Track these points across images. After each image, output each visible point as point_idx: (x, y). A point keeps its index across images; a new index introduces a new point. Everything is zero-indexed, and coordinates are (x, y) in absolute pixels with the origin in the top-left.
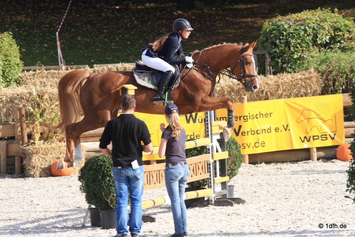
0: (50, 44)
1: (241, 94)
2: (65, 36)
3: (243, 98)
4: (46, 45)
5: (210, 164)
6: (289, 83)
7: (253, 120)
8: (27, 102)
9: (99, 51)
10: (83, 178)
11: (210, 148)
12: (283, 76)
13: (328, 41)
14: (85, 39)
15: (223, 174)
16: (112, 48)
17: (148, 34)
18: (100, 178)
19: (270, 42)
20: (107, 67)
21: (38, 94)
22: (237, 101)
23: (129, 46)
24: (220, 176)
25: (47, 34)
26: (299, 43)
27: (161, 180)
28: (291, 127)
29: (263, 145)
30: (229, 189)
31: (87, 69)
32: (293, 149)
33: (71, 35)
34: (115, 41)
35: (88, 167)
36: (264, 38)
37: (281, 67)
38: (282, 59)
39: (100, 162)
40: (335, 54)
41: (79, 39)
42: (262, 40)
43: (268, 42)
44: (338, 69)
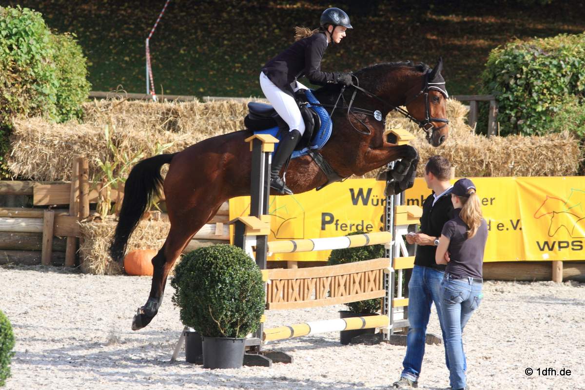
0: (135, 57)
2: (160, 45)
4: (127, 58)
5: (387, 275)
6: (526, 152)
8: (93, 150)
9: (214, 74)
10: (178, 282)
11: (391, 248)
12: (517, 139)
14: (192, 52)
16: (235, 72)
18: (207, 283)
19: (499, 82)
20: (228, 102)
21: (112, 138)
24: (403, 295)
25: (130, 41)
26: (546, 88)
27: (306, 295)
28: (523, 224)
31: (196, 104)
32: (524, 260)
33: (169, 46)
34: (242, 60)
35: (188, 264)
36: (490, 74)
37: (514, 125)
38: (517, 112)
39: (208, 258)
41: (182, 52)
42: (487, 77)
43: (496, 81)
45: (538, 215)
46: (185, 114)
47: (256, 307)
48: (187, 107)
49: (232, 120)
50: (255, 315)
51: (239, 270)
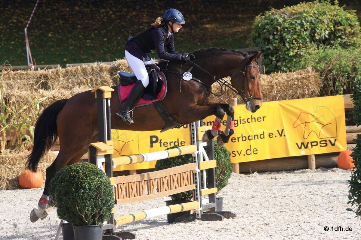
0: (18, 41)
1: (230, 96)
2: (35, 32)
3: (233, 101)
4: (13, 43)
5: (196, 174)
6: (284, 83)
7: (244, 124)
9: (72, 49)
10: (54, 190)
11: (196, 156)
12: (277, 75)
13: (327, 36)
14: (56, 35)
15: (210, 186)
16: (87, 46)
17: (127, 29)
18: (73, 190)
19: (262, 38)
20: (81, 67)
21: (4, 97)
23: (106, 43)
24: (207, 187)
25: (14, 31)
26: (295, 39)
27: (141, 192)
28: (286, 132)
29: (255, 152)
30: (217, 202)
31: (59, 69)
32: (288, 156)
33: (41, 32)
34: (91, 38)
35: (60, 178)
36: (256, 33)
37: (275, 66)
38: (276, 57)
39: (73, 173)
40: (336, 51)
41: (50, 35)
42: (254, 35)
43: (260, 38)
44: (338, 68)
45: (295, 125)
46: (53, 77)
47: (108, 203)
48: (54, 72)
49: (85, 79)
50: (107, 209)
51: (95, 179)
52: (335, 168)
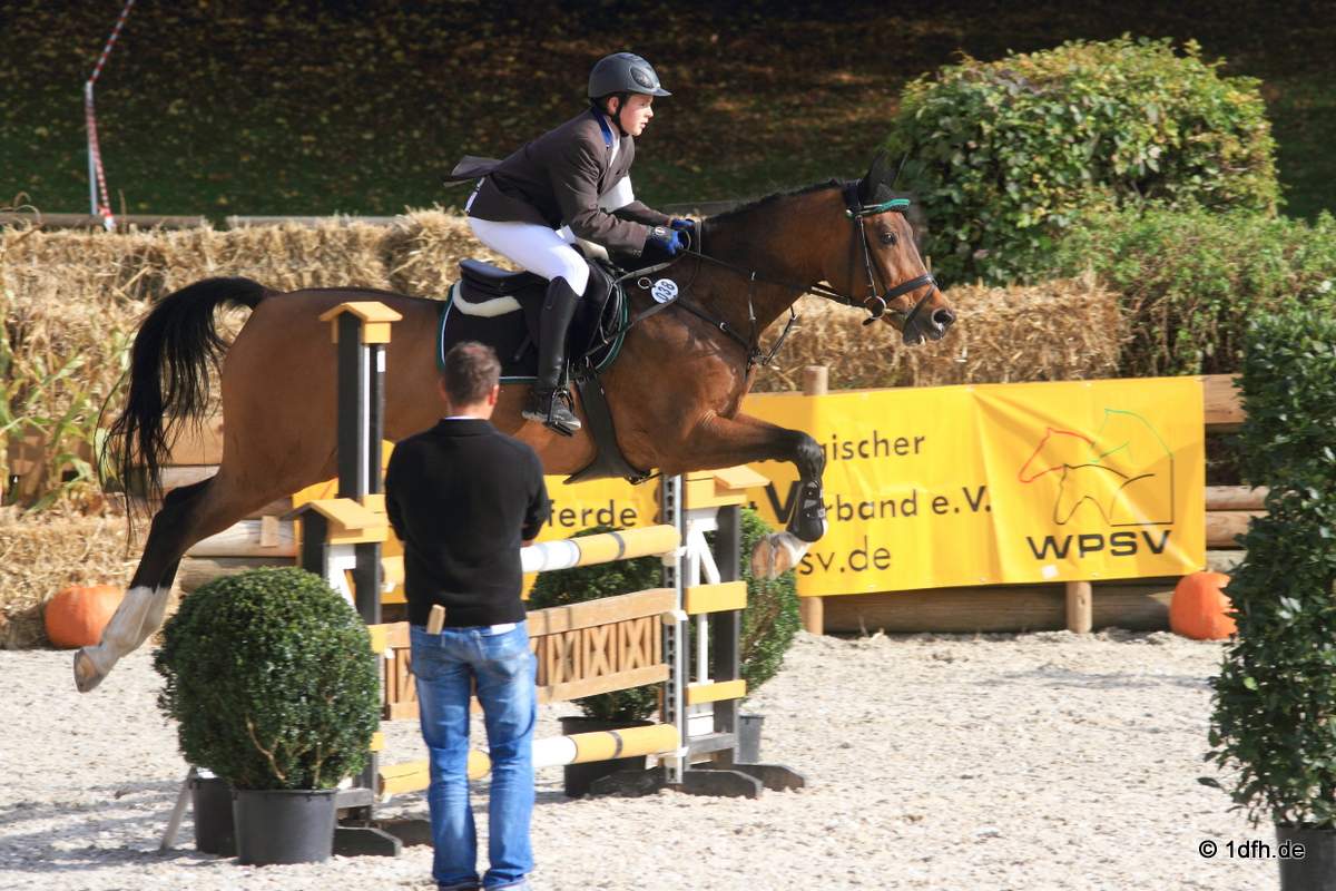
0: (60, 127)
1: (805, 359)
2: (120, 97)
3: (813, 376)
4: (42, 131)
5: (672, 629)
6: (996, 324)
7: (847, 461)
9: (251, 162)
10: (172, 659)
11: (677, 565)
12: (972, 294)
13: (1154, 167)
15: (721, 669)
16: (301, 154)
17: (446, 105)
18: (240, 662)
19: (926, 159)
20: (281, 229)
21: (6, 323)
22: (788, 386)
23: (370, 150)
24: (710, 676)
25: (48, 88)
26: (1040, 170)
28: (994, 497)
29: (882, 563)
30: (742, 731)
31: (206, 234)
32: (996, 582)
33: (142, 97)
34: (316, 126)
35: (195, 618)
36: (903, 142)
37: (965, 261)
38: (972, 231)
39: (241, 601)
40: (1183, 219)
41: (173, 111)
42: (897, 148)
43: (918, 159)
44: (1189, 279)
45: (1027, 476)
46: (181, 259)
47: (359, 714)
48: (186, 241)
49: (293, 271)
50: (356, 734)
51: (318, 627)
52: (1161, 633)
